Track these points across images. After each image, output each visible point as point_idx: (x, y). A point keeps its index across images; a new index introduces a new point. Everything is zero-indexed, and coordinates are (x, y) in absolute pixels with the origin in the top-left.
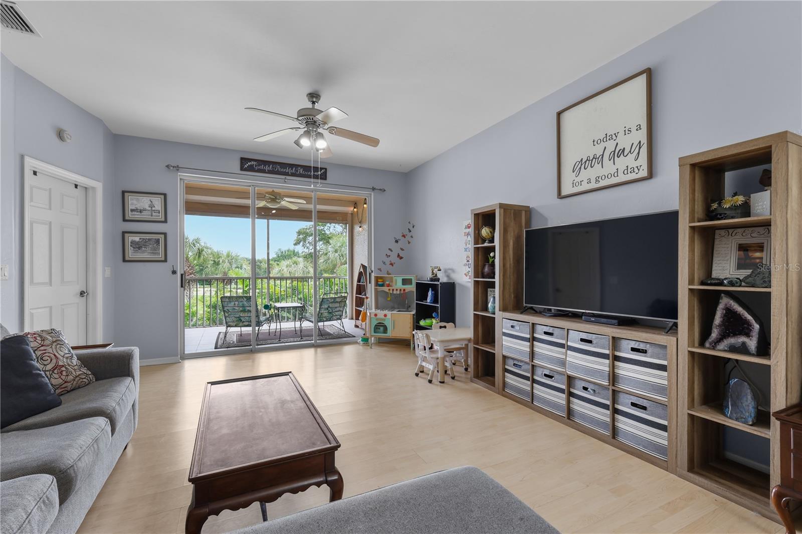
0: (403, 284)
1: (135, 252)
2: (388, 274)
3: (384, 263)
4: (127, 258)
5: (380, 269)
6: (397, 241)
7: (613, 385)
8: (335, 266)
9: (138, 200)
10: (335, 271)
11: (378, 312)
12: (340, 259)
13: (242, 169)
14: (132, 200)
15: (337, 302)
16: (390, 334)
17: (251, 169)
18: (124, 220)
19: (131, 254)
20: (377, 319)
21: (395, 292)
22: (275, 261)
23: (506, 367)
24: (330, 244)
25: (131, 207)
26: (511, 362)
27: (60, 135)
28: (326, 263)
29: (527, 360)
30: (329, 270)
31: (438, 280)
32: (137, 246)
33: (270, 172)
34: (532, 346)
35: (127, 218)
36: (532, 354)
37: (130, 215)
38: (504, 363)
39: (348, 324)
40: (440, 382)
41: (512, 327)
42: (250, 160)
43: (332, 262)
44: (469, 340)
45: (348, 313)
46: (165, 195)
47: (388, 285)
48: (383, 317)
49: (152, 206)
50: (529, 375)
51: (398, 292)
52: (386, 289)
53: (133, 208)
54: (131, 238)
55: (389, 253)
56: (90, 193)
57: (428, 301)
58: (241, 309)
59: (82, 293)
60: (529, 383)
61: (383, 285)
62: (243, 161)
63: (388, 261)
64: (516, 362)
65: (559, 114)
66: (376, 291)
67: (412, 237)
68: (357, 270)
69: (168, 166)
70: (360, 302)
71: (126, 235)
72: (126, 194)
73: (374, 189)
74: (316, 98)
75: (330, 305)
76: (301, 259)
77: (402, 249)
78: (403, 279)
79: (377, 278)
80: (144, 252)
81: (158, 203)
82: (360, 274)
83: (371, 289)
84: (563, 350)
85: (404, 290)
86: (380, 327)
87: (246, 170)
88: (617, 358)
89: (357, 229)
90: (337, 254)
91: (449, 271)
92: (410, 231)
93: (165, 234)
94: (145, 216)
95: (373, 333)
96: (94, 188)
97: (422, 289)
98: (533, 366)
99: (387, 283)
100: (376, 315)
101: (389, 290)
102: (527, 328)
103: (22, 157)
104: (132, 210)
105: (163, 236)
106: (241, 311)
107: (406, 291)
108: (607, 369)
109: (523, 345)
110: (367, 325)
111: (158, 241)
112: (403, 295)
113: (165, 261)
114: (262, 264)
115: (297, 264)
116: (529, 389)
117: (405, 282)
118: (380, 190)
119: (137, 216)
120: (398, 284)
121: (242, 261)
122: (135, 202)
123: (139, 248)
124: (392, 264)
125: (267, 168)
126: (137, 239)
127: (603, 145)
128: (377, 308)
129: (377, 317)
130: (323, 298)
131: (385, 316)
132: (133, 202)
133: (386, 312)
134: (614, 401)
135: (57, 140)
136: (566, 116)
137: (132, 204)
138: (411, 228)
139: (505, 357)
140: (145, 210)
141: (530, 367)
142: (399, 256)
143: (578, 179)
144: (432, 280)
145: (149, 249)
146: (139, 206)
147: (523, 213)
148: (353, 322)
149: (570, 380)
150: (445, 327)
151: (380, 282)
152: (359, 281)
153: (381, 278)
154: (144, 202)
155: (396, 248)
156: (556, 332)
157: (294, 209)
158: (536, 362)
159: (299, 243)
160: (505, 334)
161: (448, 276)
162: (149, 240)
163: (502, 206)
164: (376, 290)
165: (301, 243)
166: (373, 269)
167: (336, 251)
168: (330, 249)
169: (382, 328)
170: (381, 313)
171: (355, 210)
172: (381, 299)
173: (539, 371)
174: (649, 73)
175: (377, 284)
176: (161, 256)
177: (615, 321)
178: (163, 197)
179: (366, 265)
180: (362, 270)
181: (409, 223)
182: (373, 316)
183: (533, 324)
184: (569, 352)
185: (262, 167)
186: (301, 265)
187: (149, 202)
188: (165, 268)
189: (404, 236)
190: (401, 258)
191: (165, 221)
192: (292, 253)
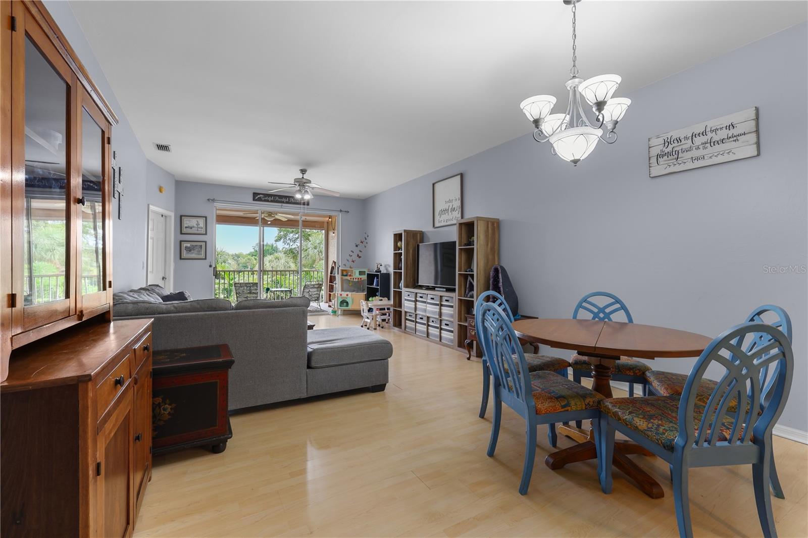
0: (360, 275)
1: (187, 253)
2: (351, 268)
3: (348, 260)
4: (182, 257)
5: (345, 265)
6: (357, 246)
7: (441, 317)
8: (314, 261)
9: (189, 221)
10: (314, 266)
11: (343, 292)
12: (319, 255)
13: (254, 200)
14: (186, 220)
15: (315, 288)
16: (350, 307)
17: (260, 200)
18: (181, 233)
19: (185, 254)
20: (342, 298)
21: (354, 280)
22: (253, 255)
23: (407, 317)
24: (310, 241)
25: (185, 226)
26: (408, 314)
27: (160, 190)
28: (306, 258)
29: (414, 312)
30: (308, 265)
31: (380, 271)
32: (189, 250)
33: (272, 201)
34: (416, 304)
35: (183, 232)
36: (416, 309)
37: (184, 230)
38: (406, 315)
39: (324, 306)
40: (374, 329)
41: (409, 295)
42: (259, 194)
43: (311, 257)
44: (391, 305)
45: (324, 297)
46: (206, 217)
47: (350, 276)
48: (346, 296)
49: (198, 224)
50: (414, 319)
51: (357, 280)
52: (348, 278)
53: (187, 226)
54: (185, 245)
55: (351, 254)
56: (168, 219)
57: (374, 285)
58: (248, 291)
59: (163, 278)
60: (414, 323)
61: (346, 275)
62: (255, 194)
63: (350, 260)
64: (410, 314)
65: (434, 185)
66: (342, 280)
67: (367, 243)
68: (330, 264)
69: (208, 200)
70: (331, 289)
71: (182, 243)
72: (183, 218)
73: (341, 211)
74: (305, 171)
75: (311, 290)
76: (281, 255)
77: (360, 251)
78: (359, 272)
79: (342, 271)
80: (193, 253)
81: (201, 222)
82: (333, 268)
83: (338, 278)
84: (425, 304)
85: (361, 279)
86: (344, 302)
87: (256, 200)
88: (442, 305)
89: (331, 234)
90: (316, 251)
91: (387, 266)
92: (366, 239)
93: (206, 242)
94: (194, 231)
95: (339, 307)
96: (170, 216)
97: (371, 277)
98: (416, 314)
99: (349, 274)
100: (341, 295)
101: (351, 278)
102: (414, 295)
103: (148, 205)
104: (186, 227)
105: (204, 243)
106: (248, 293)
107: (362, 279)
108: (438, 310)
109: (412, 304)
110: (335, 302)
111: (201, 246)
112: (360, 282)
113: (205, 259)
114: (239, 259)
115: (278, 260)
116: (414, 326)
117: (361, 273)
118: (346, 211)
119: (189, 231)
120: (357, 275)
121: (227, 257)
122: (188, 222)
123: (190, 251)
124: (353, 261)
125: (270, 199)
126: (189, 245)
127: (448, 204)
128: (342, 290)
129: (342, 296)
130: (305, 285)
131: (347, 295)
132: (187, 222)
133: (348, 293)
134: (441, 325)
135: (159, 192)
136: (437, 186)
137: (186, 224)
138: (367, 237)
139: (406, 312)
140: (194, 227)
141: (415, 315)
142: (358, 255)
143: (440, 220)
144: (376, 272)
145: (195, 251)
146: (190, 224)
147: (419, 235)
148: (328, 304)
149: (428, 318)
150: (382, 300)
151: (344, 273)
152: (331, 273)
153: (345, 270)
154: (193, 222)
155: (356, 251)
156: (424, 296)
157: (283, 220)
158: (417, 312)
159: (280, 240)
160: (406, 300)
161: (387, 269)
162: (196, 246)
163: (405, 231)
164: (342, 278)
165: (282, 240)
166: (340, 265)
167: (315, 248)
168: (309, 245)
169: (345, 304)
170: (344, 294)
171: (330, 220)
172: (345, 285)
173: (418, 317)
174: (462, 175)
175: (343, 275)
176: (203, 256)
177: (445, 290)
178: (204, 218)
179: (335, 261)
180: (333, 265)
181: (366, 233)
182: (339, 295)
183: (416, 293)
184: (428, 305)
185: (267, 198)
186: (282, 261)
187: (196, 222)
188: (205, 263)
189: (362, 242)
190: (360, 257)
191: (206, 234)
192: (270, 248)
